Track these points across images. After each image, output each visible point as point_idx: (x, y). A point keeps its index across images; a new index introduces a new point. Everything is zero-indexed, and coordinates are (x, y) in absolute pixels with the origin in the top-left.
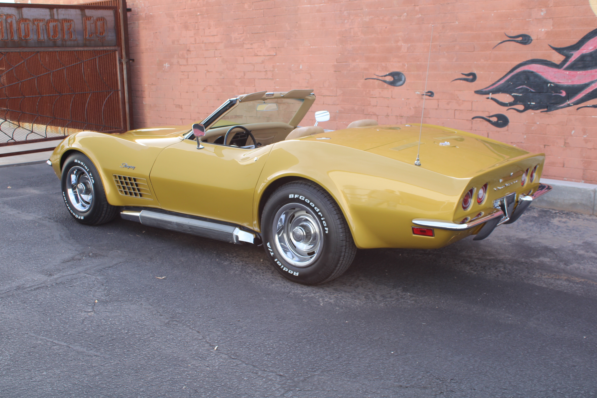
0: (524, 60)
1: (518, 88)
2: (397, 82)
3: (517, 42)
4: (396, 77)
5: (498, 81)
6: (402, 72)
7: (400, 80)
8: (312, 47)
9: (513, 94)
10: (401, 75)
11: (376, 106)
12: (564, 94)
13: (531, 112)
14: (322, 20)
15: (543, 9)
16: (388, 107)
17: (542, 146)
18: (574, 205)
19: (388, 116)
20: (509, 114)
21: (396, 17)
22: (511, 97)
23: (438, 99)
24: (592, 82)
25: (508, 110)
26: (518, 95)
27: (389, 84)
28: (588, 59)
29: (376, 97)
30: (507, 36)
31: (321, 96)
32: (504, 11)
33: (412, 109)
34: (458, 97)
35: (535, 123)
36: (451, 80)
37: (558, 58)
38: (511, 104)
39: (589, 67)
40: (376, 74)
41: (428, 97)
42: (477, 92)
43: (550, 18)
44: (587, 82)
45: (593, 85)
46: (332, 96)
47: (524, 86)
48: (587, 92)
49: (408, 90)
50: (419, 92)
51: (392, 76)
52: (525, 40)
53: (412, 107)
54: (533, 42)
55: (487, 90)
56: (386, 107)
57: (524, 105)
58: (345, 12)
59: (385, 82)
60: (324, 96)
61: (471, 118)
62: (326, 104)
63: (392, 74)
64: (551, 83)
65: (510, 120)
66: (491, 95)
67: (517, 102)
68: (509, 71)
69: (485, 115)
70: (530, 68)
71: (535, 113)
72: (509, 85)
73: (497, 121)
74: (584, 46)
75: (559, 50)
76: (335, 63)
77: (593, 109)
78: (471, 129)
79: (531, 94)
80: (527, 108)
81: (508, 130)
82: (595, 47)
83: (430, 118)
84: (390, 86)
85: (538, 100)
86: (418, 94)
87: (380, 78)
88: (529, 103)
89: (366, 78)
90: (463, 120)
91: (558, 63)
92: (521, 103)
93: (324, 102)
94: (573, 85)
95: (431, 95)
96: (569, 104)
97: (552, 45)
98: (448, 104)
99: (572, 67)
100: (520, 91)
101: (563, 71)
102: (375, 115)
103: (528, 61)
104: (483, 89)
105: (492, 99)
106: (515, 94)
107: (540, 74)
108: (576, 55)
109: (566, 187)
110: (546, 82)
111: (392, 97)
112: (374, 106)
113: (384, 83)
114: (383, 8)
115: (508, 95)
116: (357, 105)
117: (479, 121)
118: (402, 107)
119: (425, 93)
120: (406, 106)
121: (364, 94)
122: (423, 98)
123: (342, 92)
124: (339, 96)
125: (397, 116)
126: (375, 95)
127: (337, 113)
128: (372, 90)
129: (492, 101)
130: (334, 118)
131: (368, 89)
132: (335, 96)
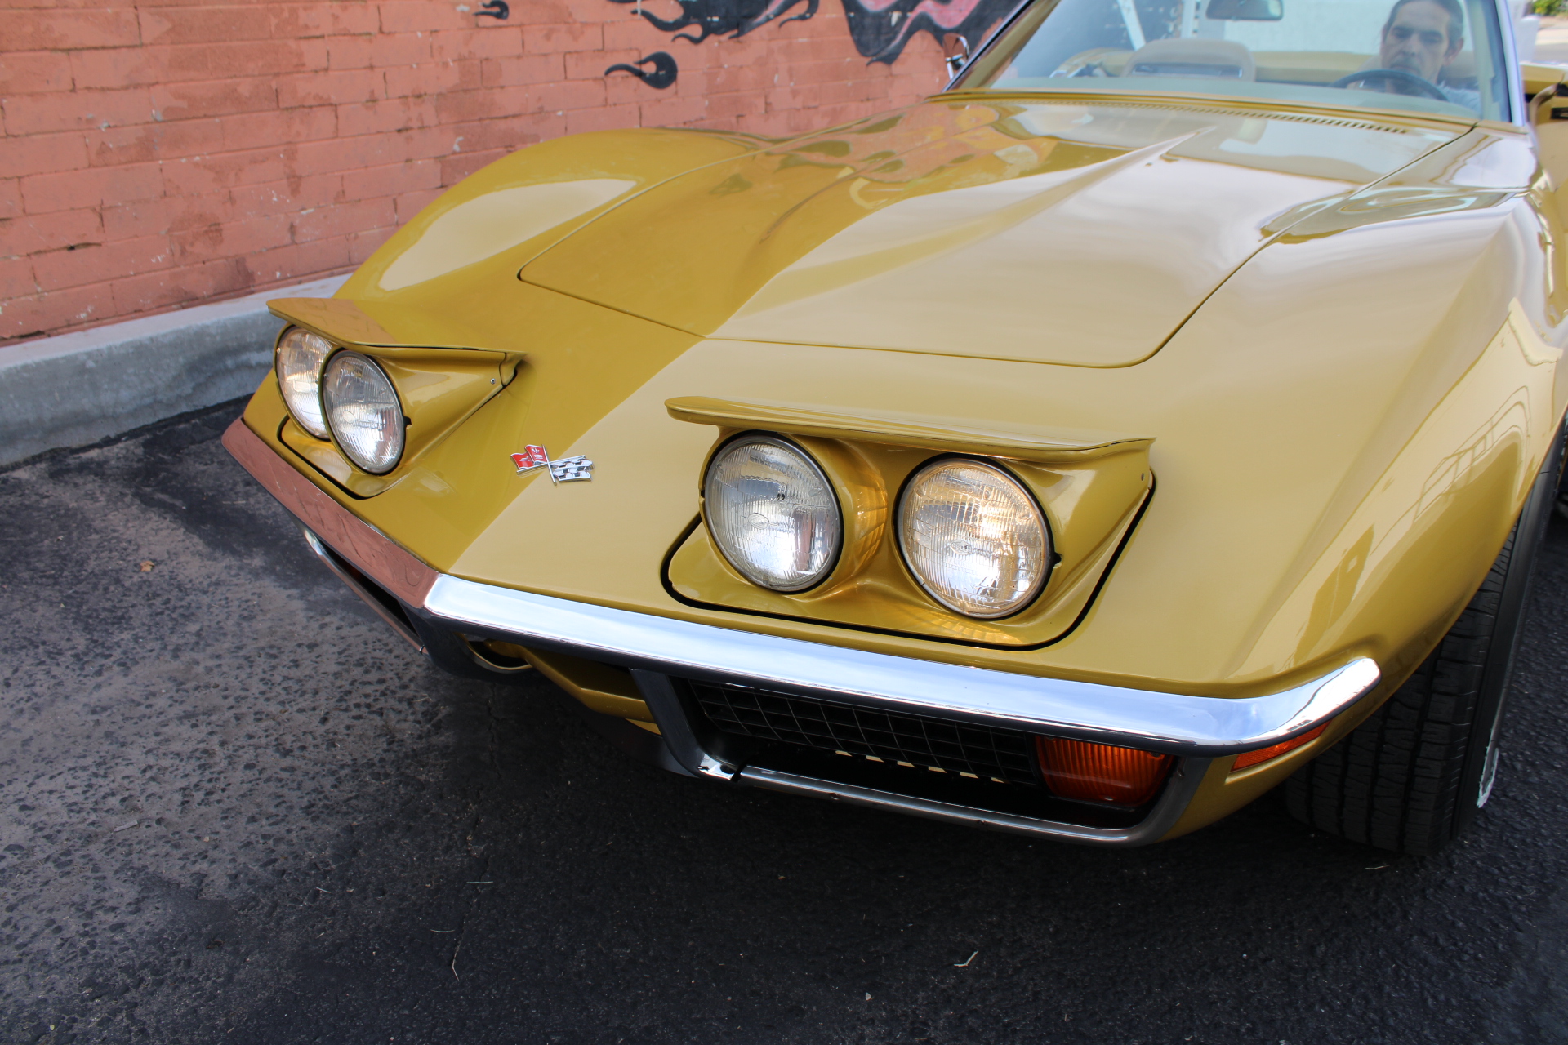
11: (326, 70)
13: (713, 41)
16: (372, 67)
17: (734, 120)
19: (374, 101)
20: (678, 49)
22: (677, 5)
23: (521, 26)
25: (674, 39)
29: (323, 37)
31: (55, 49)
33: (451, 64)
34: (570, 15)
35: (721, 67)
38: (678, 24)
41: (492, 20)
46: (115, 48)
49: (431, 1)
50: (465, 5)
53: (449, 60)
56: (365, 68)
57: (702, 25)
60: (68, 50)
61: (601, 74)
62: (88, 89)
65: (679, 68)
66: (639, 5)
67: (689, 18)
69: (630, 60)
71: (720, 42)
73: (657, 73)
77: (797, 23)
78: (605, 104)
80: (708, 30)
81: (676, 93)
83: (502, 87)
85: (723, 10)
86: (462, 11)
88: (709, 19)
90: (584, 80)
92: (696, 20)
93: (73, 80)
95: (502, 12)
96: (766, 18)
98: (548, 37)
102: (326, 104)
105: (642, 13)
111: (381, 31)
112: (316, 71)
115: (672, 2)
116: (247, 76)
117: (619, 79)
118: (418, 64)
119: (485, 6)
120: (432, 56)
121: (273, 28)
122: (481, 24)
123: (168, 25)
124: (151, 44)
125: (405, 97)
126: (318, 27)
127: (157, 121)
128: (305, 9)
129: (643, 18)
130: (145, 150)
131: (285, 6)
132: (134, 47)
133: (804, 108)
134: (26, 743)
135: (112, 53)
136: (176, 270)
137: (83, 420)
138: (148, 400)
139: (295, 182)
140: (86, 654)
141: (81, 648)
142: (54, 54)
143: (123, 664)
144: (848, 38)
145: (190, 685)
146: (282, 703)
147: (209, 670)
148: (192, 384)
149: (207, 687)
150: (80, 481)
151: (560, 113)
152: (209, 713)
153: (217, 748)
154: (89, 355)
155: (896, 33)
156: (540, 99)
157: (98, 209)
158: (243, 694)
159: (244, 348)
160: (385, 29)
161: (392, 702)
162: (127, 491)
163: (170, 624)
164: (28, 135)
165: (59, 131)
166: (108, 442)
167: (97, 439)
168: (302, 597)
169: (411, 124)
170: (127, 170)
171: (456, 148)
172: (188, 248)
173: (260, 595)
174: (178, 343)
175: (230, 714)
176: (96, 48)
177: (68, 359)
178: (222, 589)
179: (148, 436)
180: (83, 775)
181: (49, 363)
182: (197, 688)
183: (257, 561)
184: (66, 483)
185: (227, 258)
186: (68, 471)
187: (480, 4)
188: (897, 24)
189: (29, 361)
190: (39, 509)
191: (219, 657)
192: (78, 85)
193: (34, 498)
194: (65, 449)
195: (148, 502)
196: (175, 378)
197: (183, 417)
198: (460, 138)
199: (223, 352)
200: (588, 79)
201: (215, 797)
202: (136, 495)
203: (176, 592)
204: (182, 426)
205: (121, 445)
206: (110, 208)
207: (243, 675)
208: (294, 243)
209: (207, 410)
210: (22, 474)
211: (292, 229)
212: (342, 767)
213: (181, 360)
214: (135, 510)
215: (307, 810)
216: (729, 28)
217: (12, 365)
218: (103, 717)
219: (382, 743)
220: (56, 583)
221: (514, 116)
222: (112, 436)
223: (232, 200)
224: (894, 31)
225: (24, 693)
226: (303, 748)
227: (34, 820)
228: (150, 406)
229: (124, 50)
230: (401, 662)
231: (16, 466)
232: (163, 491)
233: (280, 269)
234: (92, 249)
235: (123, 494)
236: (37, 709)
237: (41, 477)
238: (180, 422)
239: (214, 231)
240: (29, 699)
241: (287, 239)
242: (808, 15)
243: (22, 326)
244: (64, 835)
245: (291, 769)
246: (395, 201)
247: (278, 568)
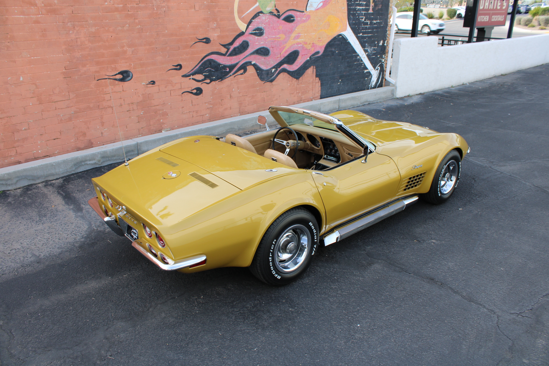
0: (208, 53)
1: (206, 70)
2: (127, 78)
3: (203, 42)
4: (125, 75)
5: (195, 67)
6: (129, 70)
7: (129, 76)
8: (32, 58)
9: (203, 74)
10: (129, 72)
11: (110, 100)
12: (228, 70)
13: (213, 83)
14: (43, 32)
15: (215, 23)
16: (121, 98)
17: (220, 101)
18: (253, 126)
19: (121, 105)
20: (203, 86)
21: (120, 28)
22: (203, 76)
23: (159, 86)
24: (239, 62)
25: (202, 84)
26: (206, 74)
27: (120, 81)
28: (237, 50)
29: (109, 93)
30: (198, 39)
31: (52, 102)
32: (195, 23)
33: (140, 96)
34: (172, 82)
35: (216, 89)
36: (166, 71)
37: (223, 50)
38: (203, 80)
39: (238, 54)
40: (107, 75)
41: (151, 85)
42: (183, 76)
43: (218, 28)
44: (237, 62)
45: (240, 63)
46: (64, 100)
47: (209, 68)
48: (238, 67)
49: (135, 83)
50: (144, 83)
51: (121, 75)
52: (207, 41)
54: (211, 41)
55: (189, 74)
56: (119, 99)
57: (210, 80)
58: (69, 24)
59: (116, 79)
60: (55, 102)
61: (181, 94)
62: (59, 109)
63: (121, 73)
64: (222, 65)
65: (203, 90)
66: (191, 77)
67: (206, 78)
68: (200, 60)
69: (189, 90)
70: (211, 57)
71: (215, 83)
72: (201, 69)
73: (197, 92)
74: (235, 43)
75: (224, 46)
76: (64, 70)
77: (241, 75)
78: (182, 101)
79: (213, 72)
80: (211, 81)
81: (202, 96)
82: (239, 43)
83: (154, 99)
84: (120, 83)
85: (216, 75)
86: (144, 84)
87: (111, 77)
88: (212, 78)
89: (98, 79)
91: (224, 53)
92: (208, 79)
94: (232, 64)
95: (153, 83)
96: (231, 75)
97: (221, 43)
98: (166, 87)
99: (231, 55)
100: (207, 71)
101: (227, 57)
102: (110, 107)
103: (209, 53)
104: (187, 74)
105: (193, 79)
106: (205, 74)
107: (216, 60)
108: (232, 48)
109: (249, 118)
110: (219, 64)
111: (123, 91)
112: (108, 101)
113: (116, 81)
114: (108, 21)
115: (201, 75)
116: (92, 103)
117: (186, 95)
118: (132, 97)
119: (149, 82)
120: (136, 94)
121: (98, 93)
122: (148, 86)
123: (75, 95)
124: (72, 99)
125: (129, 104)
126: (108, 91)
127: (72, 114)
128: (105, 88)
129: (192, 80)
130: (70, 119)
131: (101, 88)
132: (68, 100)
133: (243, 96)
134: (24, 234)
135: (64, 101)
136: (76, 142)
137: (53, 175)
138: (66, 171)
139: (103, 124)
140: (38, 221)
141: (38, 220)
142: (52, 103)
143: (43, 224)
144: (257, 77)
145: (51, 228)
146: (63, 232)
147: (55, 226)
148: (75, 168)
149: (53, 228)
150: (49, 187)
151: (169, 104)
152: (52, 233)
153: (51, 238)
154: (54, 162)
155: (274, 74)
156: (164, 101)
157: (60, 131)
158: (58, 230)
159: (86, 161)
160: (124, 90)
161: (79, 234)
162: (56, 191)
163: (52, 217)
164: (47, 118)
165: (53, 117)
166: (57, 179)
167: (55, 178)
168: (75, 214)
169: (130, 109)
170: (66, 124)
171: (142, 114)
172: (79, 138)
173: (69, 213)
174: (72, 160)
175: (55, 233)
176: (61, 101)
177: (50, 163)
178: (63, 212)
179: (65, 178)
180: (31, 240)
181: (46, 164)
182: (52, 228)
183: (71, 207)
184: (47, 188)
185: (87, 140)
186: (48, 185)
187: (148, 82)
188: (274, 72)
189: (42, 164)
190: (40, 193)
191: (57, 224)
192: (57, 108)
193: (40, 190)
194: (49, 180)
195: (59, 193)
196: (71, 167)
197: (73, 174)
198: (143, 111)
199: (82, 162)
200: (177, 95)
201: (47, 245)
202: (57, 191)
203: (56, 212)
204: (72, 176)
205: (59, 180)
206: (62, 131)
207: (60, 227)
208: (102, 136)
209: (78, 173)
210: (40, 185)
211: (102, 133)
212: (66, 242)
213: (73, 163)
214: (56, 195)
215: (58, 248)
216: (218, 79)
217: (39, 165)
218: (36, 232)
219: (73, 240)
220: (38, 208)
221: (157, 105)
222: (58, 178)
223: (88, 128)
224: (273, 74)
225: (26, 227)
226: (62, 239)
227: (22, 245)
228: (66, 172)
229: (66, 101)
230: (84, 227)
231: (39, 183)
232: (62, 191)
233: (99, 142)
234: (58, 139)
235: (55, 191)
236: (28, 229)
237: (43, 186)
238: (72, 175)
239: (84, 134)
240: (27, 228)
241: (101, 135)
242: (243, 73)
243: (44, 154)
244: (25, 248)
245: (59, 242)
246: (126, 126)
247: (74, 209)
